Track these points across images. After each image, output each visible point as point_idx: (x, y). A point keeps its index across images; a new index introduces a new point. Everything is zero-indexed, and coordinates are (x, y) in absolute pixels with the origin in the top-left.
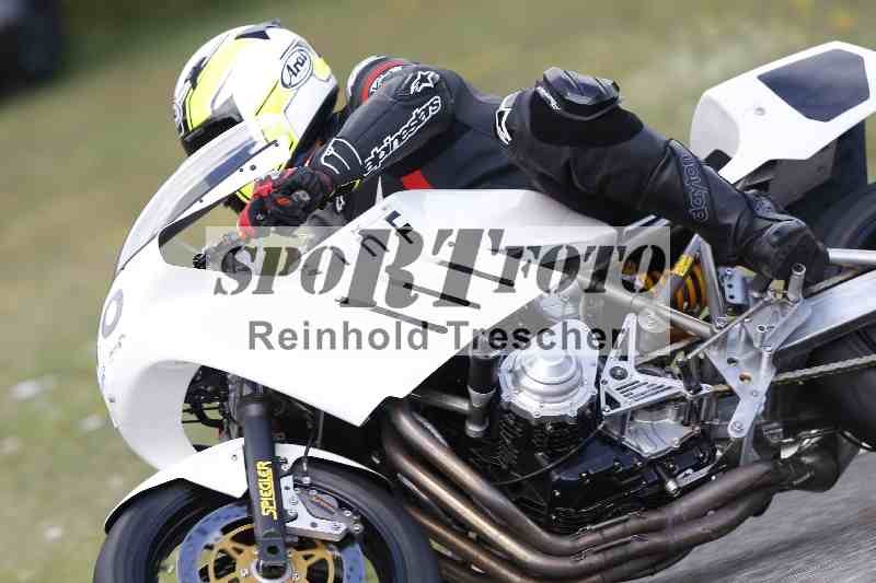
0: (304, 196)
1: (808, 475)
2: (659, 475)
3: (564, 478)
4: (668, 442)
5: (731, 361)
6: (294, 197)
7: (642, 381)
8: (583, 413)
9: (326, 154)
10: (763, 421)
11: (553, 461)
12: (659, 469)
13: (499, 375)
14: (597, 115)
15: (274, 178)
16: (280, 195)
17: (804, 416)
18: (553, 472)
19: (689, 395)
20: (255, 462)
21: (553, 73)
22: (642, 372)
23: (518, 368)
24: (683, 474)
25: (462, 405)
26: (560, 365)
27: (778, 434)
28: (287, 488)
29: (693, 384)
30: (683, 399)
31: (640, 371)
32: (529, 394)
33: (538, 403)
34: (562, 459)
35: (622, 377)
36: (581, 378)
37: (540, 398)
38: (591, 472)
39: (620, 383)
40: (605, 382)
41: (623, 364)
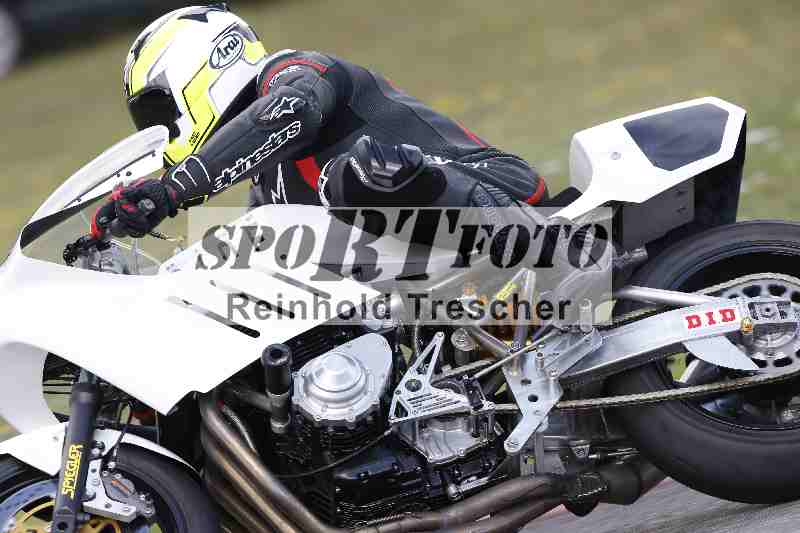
0: (149, 204)
1: (599, 489)
2: (443, 479)
3: (345, 476)
4: (454, 450)
5: (525, 382)
6: (139, 204)
7: (434, 394)
8: (364, 420)
9: (178, 169)
11: (336, 460)
12: (444, 474)
13: (295, 380)
14: (401, 186)
15: (125, 186)
18: (335, 471)
19: (473, 410)
23: (308, 376)
24: (466, 481)
25: (264, 403)
27: (584, 450)
28: (94, 471)
29: (475, 401)
30: (469, 412)
31: (434, 386)
32: (315, 399)
33: (320, 407)
34: (345, 459)
35: (416, 389)
37: (322, 403)
38: (370, 473)
39: (412, 395)
40: (399, 392)
41: (421, 378)
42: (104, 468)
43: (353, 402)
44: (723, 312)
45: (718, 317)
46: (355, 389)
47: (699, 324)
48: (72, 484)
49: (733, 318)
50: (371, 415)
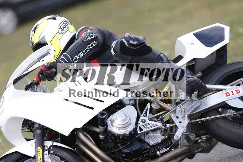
0: (54, 70)
1: (201, 149)
2: (155, 150)
3: (126, 151)
4: (158, 140)
5: (177, 117)
6: (51, 70)
7: (150, 123)
8: (131, 133)
9: (61, 58)
10: (189, 133)
11: (123, 146)
12: (155, 148)
13: (108, 122)
14: (139, 47)
15: (45, 65)
16: (47, 70)
17: (202, 132)
18: (123, 150)
19: (163, 127)
20: (37, 147)
21: (127, 35)
22: (151, 120)
23: (112, 120)
24: (162, 150)
25: (98, 130)
26: (124, 119)
27: (193, 137)
28: (46, 154)
29: (164, 124)
30: (162, 128)
31: (150, 120)
32: (115, 127)
33: (117, 130)
34: (125, 146)
35: (144, 122)
36: (130, 123)
37: (118, 129)
38: (134, 149)
39: (144, 124)
40: (139, 123)
41: (145, 118)
42: (49, 153)
43: (127, 127)
44: (236, 91)
45: (235, 92)
46: (128, 123)
47: (229, 95)
48: (40, 159)
49: (240, 92)
50: (133, 131)
